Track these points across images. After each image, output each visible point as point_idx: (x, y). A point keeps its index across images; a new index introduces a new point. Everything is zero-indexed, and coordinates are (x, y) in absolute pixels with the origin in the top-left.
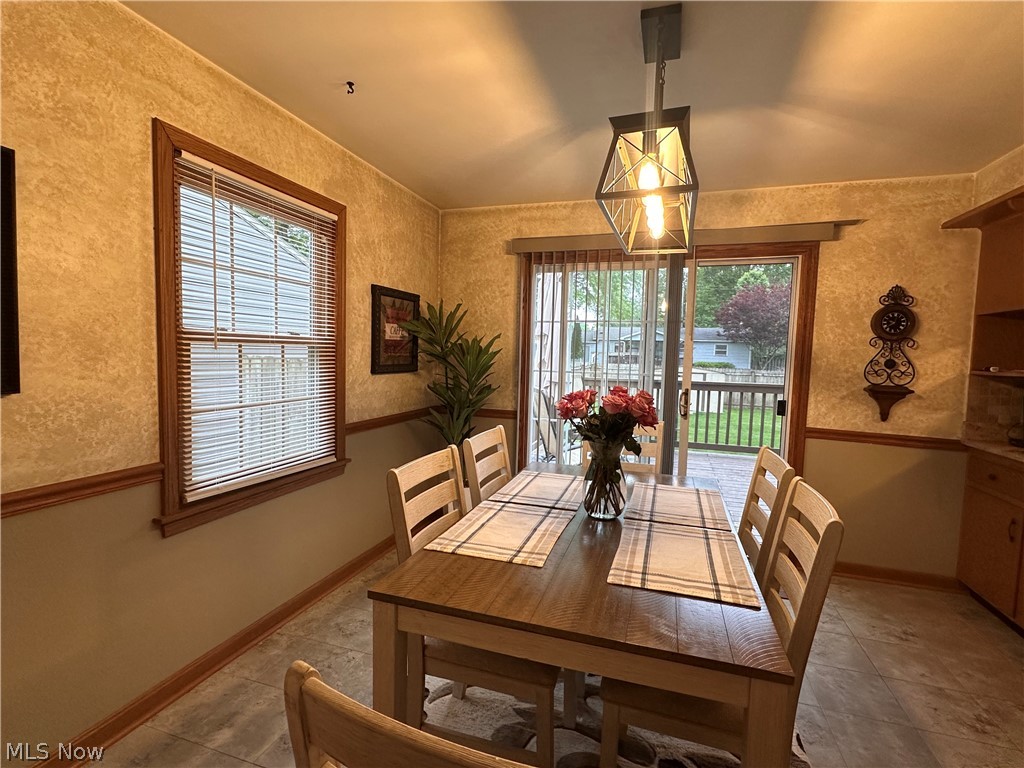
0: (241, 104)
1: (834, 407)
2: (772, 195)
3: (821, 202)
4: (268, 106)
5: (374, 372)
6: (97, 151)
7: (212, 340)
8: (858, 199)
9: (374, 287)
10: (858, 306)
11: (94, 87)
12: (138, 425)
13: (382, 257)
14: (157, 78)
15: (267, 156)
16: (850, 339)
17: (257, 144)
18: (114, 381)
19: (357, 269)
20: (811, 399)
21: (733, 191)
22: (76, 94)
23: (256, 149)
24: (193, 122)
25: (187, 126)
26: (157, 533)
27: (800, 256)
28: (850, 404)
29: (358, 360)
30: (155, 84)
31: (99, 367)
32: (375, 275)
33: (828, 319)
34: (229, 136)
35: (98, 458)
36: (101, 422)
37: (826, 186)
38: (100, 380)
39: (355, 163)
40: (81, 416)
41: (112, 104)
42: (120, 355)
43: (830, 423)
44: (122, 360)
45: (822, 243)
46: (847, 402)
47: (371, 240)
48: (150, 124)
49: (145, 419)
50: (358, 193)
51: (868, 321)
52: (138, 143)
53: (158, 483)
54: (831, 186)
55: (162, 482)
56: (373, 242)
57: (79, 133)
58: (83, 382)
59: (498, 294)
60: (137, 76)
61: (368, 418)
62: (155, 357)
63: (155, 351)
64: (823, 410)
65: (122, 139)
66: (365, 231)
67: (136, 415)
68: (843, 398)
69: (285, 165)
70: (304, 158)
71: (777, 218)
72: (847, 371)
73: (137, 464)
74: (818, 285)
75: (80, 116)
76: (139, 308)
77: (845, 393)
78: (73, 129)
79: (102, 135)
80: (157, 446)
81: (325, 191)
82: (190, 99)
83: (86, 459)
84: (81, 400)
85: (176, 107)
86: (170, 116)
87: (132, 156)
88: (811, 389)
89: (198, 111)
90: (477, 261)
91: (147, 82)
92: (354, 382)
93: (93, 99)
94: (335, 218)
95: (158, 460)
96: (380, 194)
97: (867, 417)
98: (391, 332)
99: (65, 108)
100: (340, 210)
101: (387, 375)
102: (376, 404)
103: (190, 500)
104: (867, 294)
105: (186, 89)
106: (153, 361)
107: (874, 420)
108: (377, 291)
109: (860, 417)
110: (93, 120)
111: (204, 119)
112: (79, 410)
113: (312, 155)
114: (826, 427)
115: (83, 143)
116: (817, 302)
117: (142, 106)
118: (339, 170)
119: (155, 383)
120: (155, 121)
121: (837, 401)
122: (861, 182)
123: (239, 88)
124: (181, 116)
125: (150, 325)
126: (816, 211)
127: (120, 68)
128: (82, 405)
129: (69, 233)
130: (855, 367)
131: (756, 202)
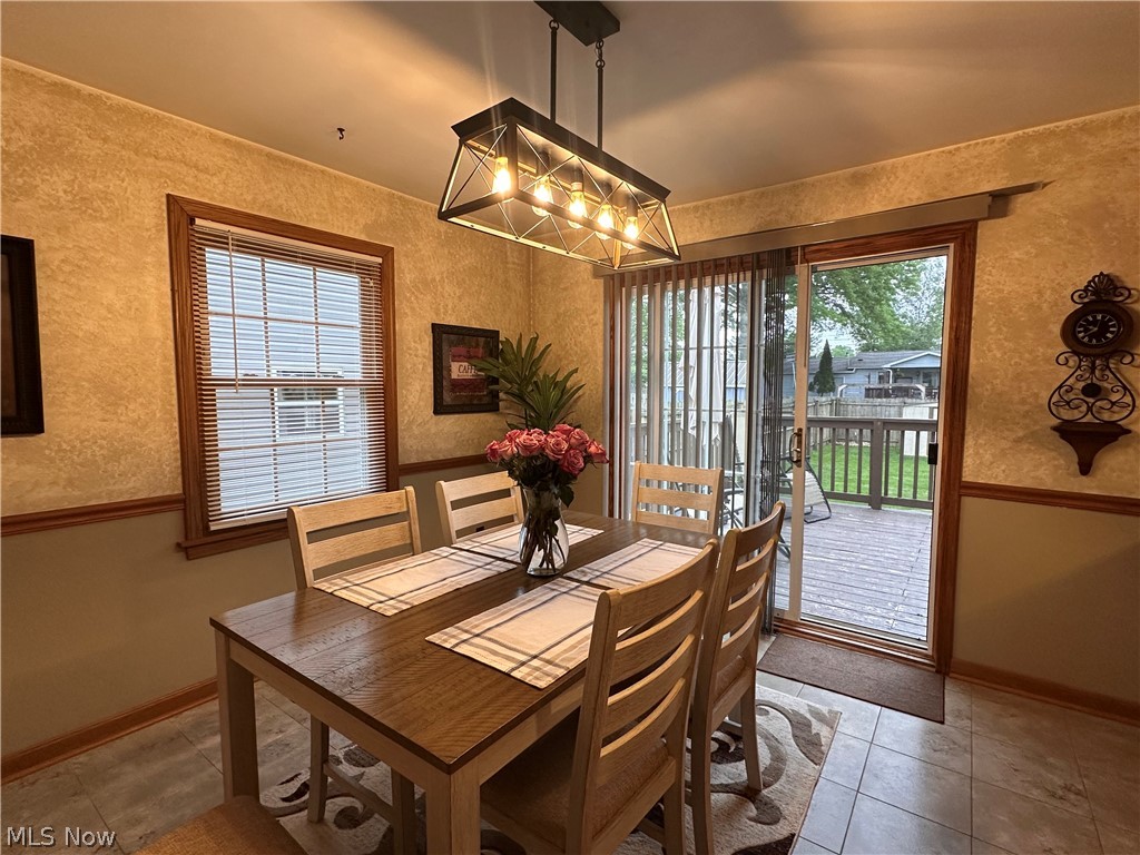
0: (262, 166)
1: (1003, 453)
2: (905, 167)
3: (979, 166)
4: (293, 164)
5: (436, 412)
6: (113, 230)
7: (234, 385)
8: (1037, 153)
9: (433, 325)
10: (1039, 308)
11: (109, 176)
12: (159, 461)
13: (446, 296)
14: (170, 159)
15: (294, 210)
16: (1027, 355)
17: (281, 201)
18: (134, 423)
19: (413, 309)
20: (969, 442)
21: (852, 170)
22: (92, 185)
23: (281, 207)
24: (209, 191)
25: (203, 196)
26: (182, 554)
27: (952, 245)
28: (1029, 450)
29: (416, 401)
30: (169, 164)
31: (119, 411)
32: (437, 314)
33: (993, 330)
34: (249, 198)
35: (121, 487)
36: (122, 457)
37: (985, 143)
38: (120, 421)
39: (405, 203)
40: (105, 452)
41: (126, 189)
42: (140, 400)
43: (999, 476)
44: (142, 404)
45: (980, 223)
46: (1025, 446)
47: (429, 278)
48: (164, 200)
49: (166, 455)
50: (412, 233)
51: (1057, 329)
52: (152, 218)
53: (181, 512)
54: (993, 141)
55: (185, 510)
56: (434, 280)
57: (96, 217)
58: (105, 424)
59: (587, 323)
60: (151, 160)
61: (431, 459)
62: (175, 402)
63: (175, 396)
64: (988, 457)
65: (136, 217)
66: (421, 269)
67: (158, 451)
68: (1018, 441)
69: (315, 216)
70: (340, 206)
71: (914, 197)
72: (1023, 402)
73: (159, 494)
74: (976, 282)
75: (96, 204)
76: (158, 360)
77: (1021, 434)
78: (91, 215)
79: (117, 216)
80: (180, 479)
81: (368, 236)
82: (206, 171)
83: (109, 488)
84: (103, 438)
85: (190, 180)
86: (185, 190)
87: (147, 230)
88: (969, 429)
89: (215, 180)
90: (565, 289)
91: (159, 163)
92: (411, 423)
93: (109, 187)
94: (380, 260)
95: (181, 492)
96: (442, 230)
97: (1057, 467)
98: (459, 370)
99: (83, 199)
100: (387, 253)
101: (457, 416)
102: (442, 445)
103: (212, 528)
104: (1053, 289)
105: (201, 163)
106: (173, 405)
107: (1069, 474)
108: (439, 331)
109: (1050, 468)
110: (108, 205)
111: (221, 187)
112: (102, 447)
113: (350, 202)
114: (992, 482)
115: (100, 225)
116: (974, 306)
117: (156, 185)
118: (384, 213)
119: (176, 424)
120: (168, 196)
121: (1009, 444)
122: (1041, 128)
123: (260, 152)
124: (197, 188)
125: (169, 373)
126: (971, 179)
127: (133, 157)
128: (104, 442)
129: (89, 301)
130: (1036, 396)
131: (884, 180)
